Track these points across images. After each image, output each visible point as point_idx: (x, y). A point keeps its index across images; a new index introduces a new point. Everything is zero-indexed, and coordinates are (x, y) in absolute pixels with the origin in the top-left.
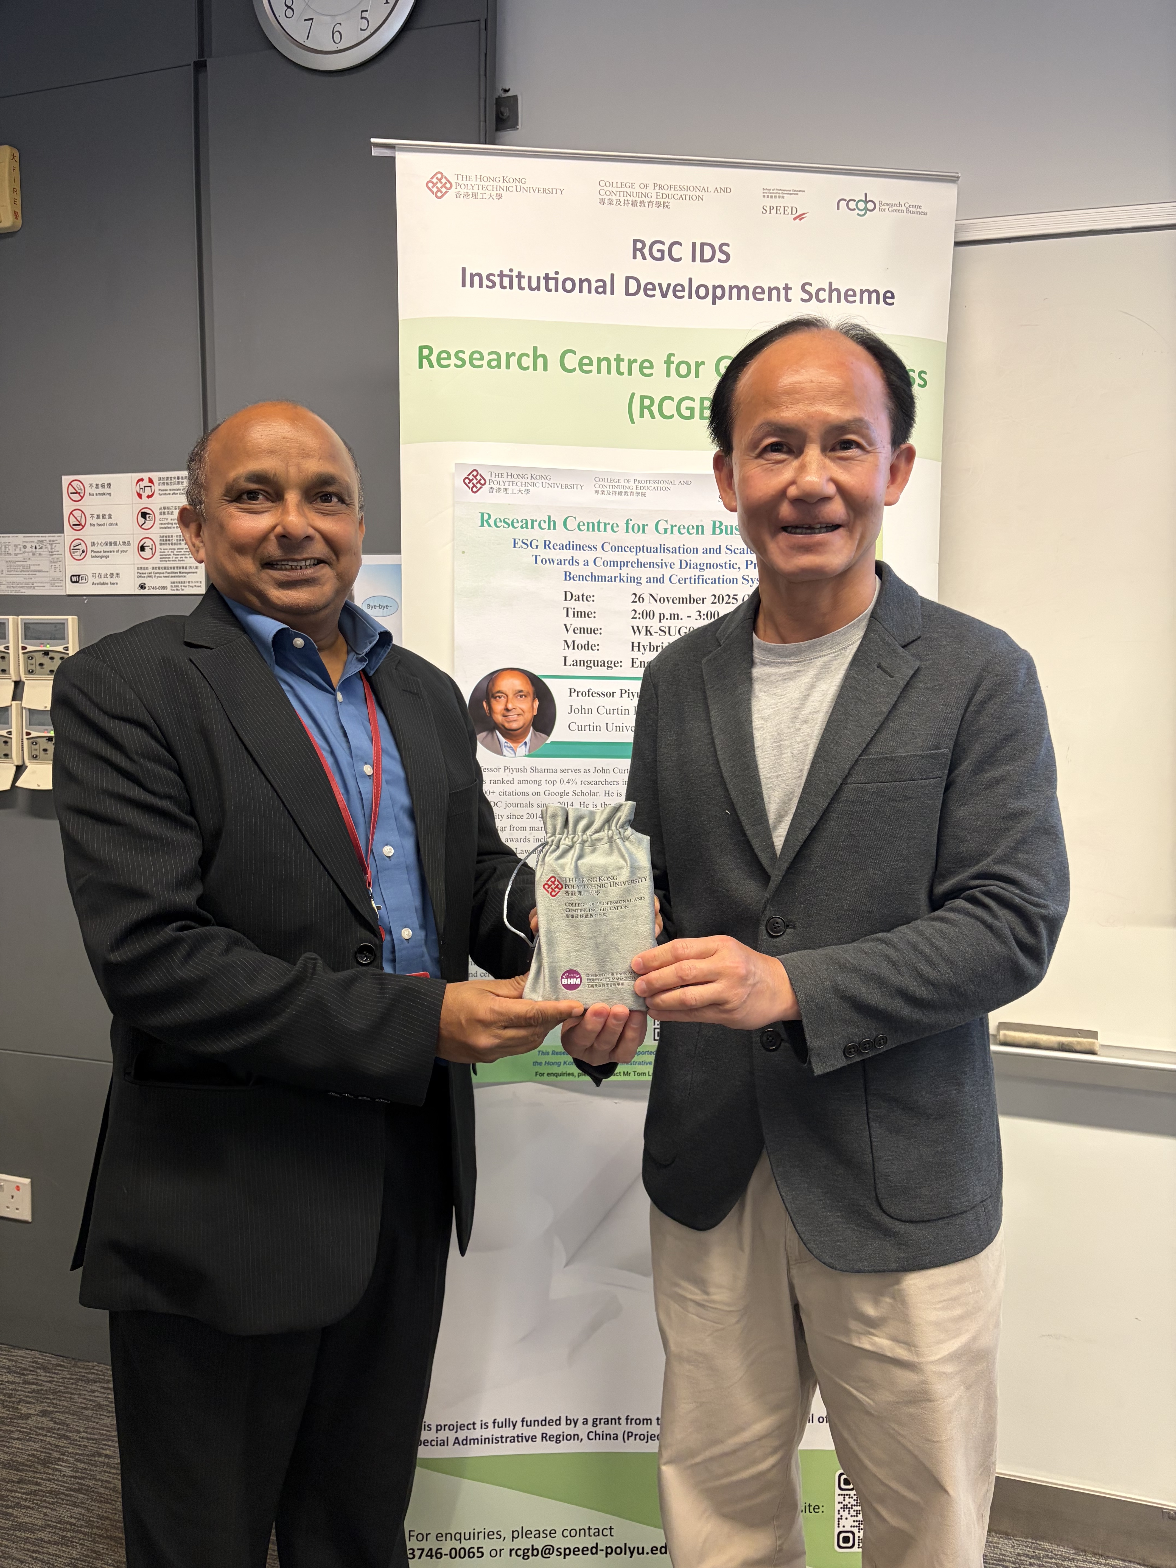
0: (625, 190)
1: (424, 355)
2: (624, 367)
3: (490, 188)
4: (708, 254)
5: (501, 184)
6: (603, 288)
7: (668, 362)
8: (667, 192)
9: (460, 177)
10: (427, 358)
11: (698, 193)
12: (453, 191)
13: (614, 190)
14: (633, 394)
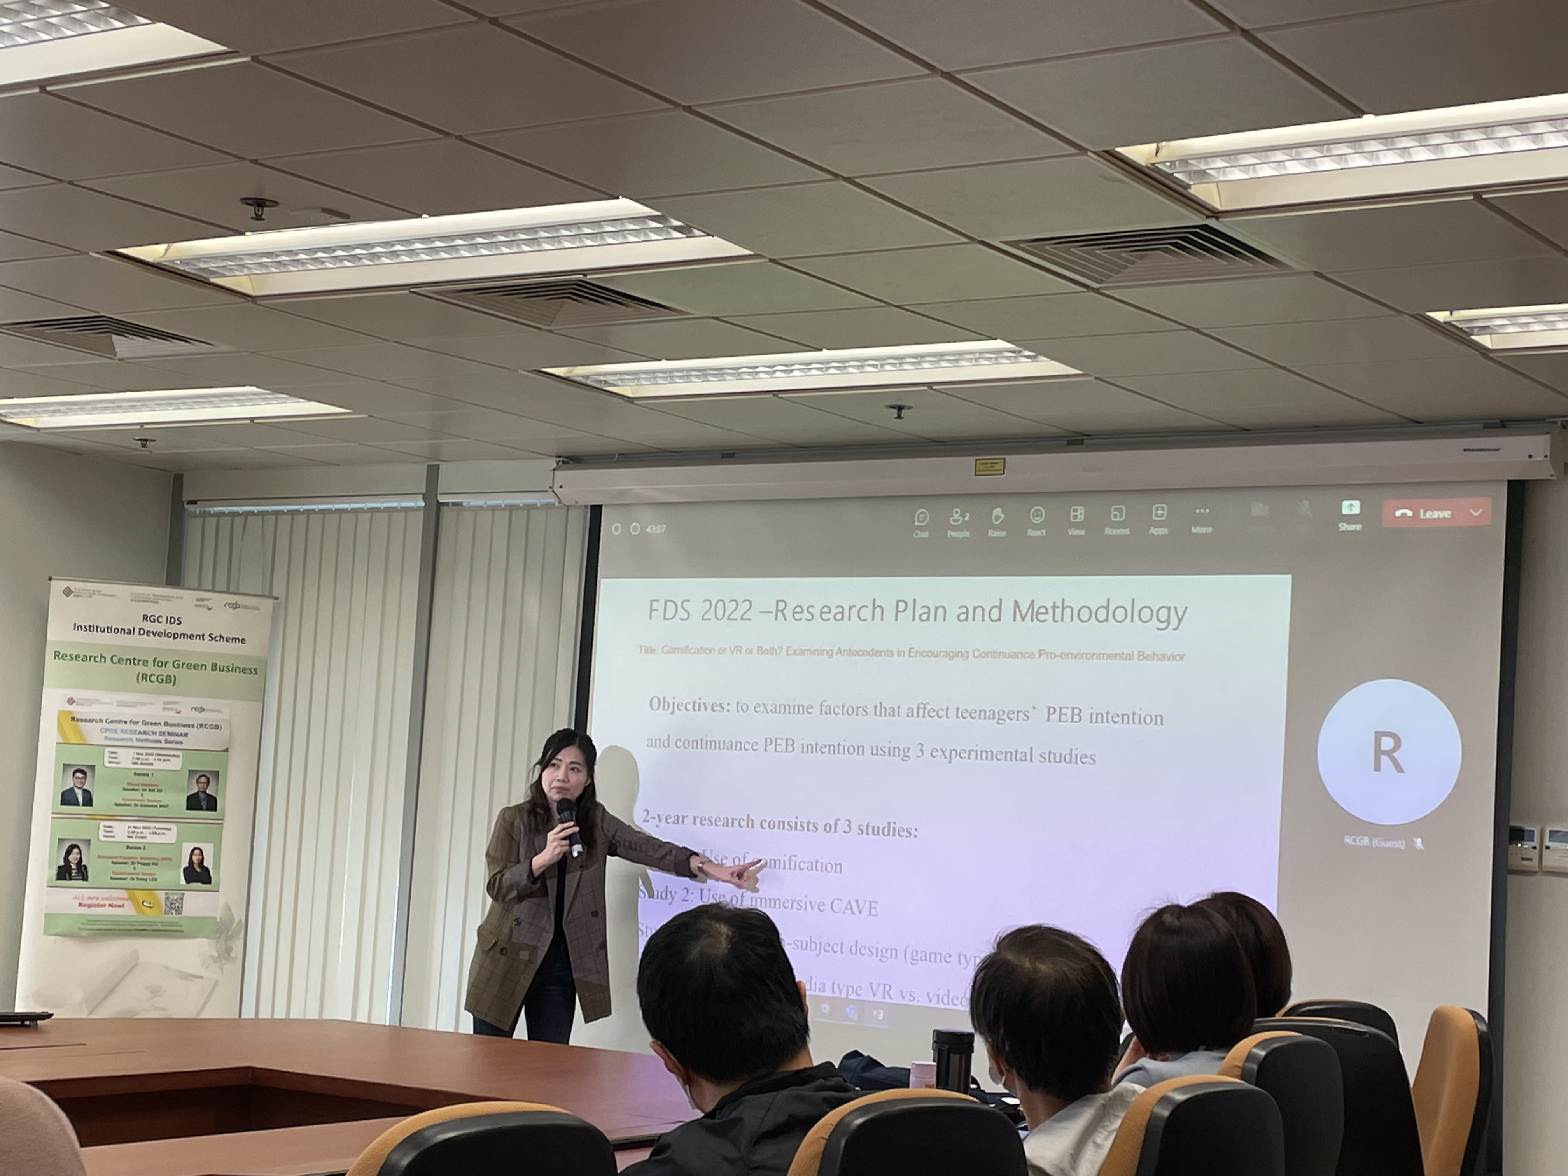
0: (141, 596)
1: (57, 655)
2: (136, 662)
4: (173, 620)
6: (130, 632)
7: (154, 661)
9: (76, 589)
10: (58, 656)
12: (73, 595)
13: (137, 596)
14: (139, 673)
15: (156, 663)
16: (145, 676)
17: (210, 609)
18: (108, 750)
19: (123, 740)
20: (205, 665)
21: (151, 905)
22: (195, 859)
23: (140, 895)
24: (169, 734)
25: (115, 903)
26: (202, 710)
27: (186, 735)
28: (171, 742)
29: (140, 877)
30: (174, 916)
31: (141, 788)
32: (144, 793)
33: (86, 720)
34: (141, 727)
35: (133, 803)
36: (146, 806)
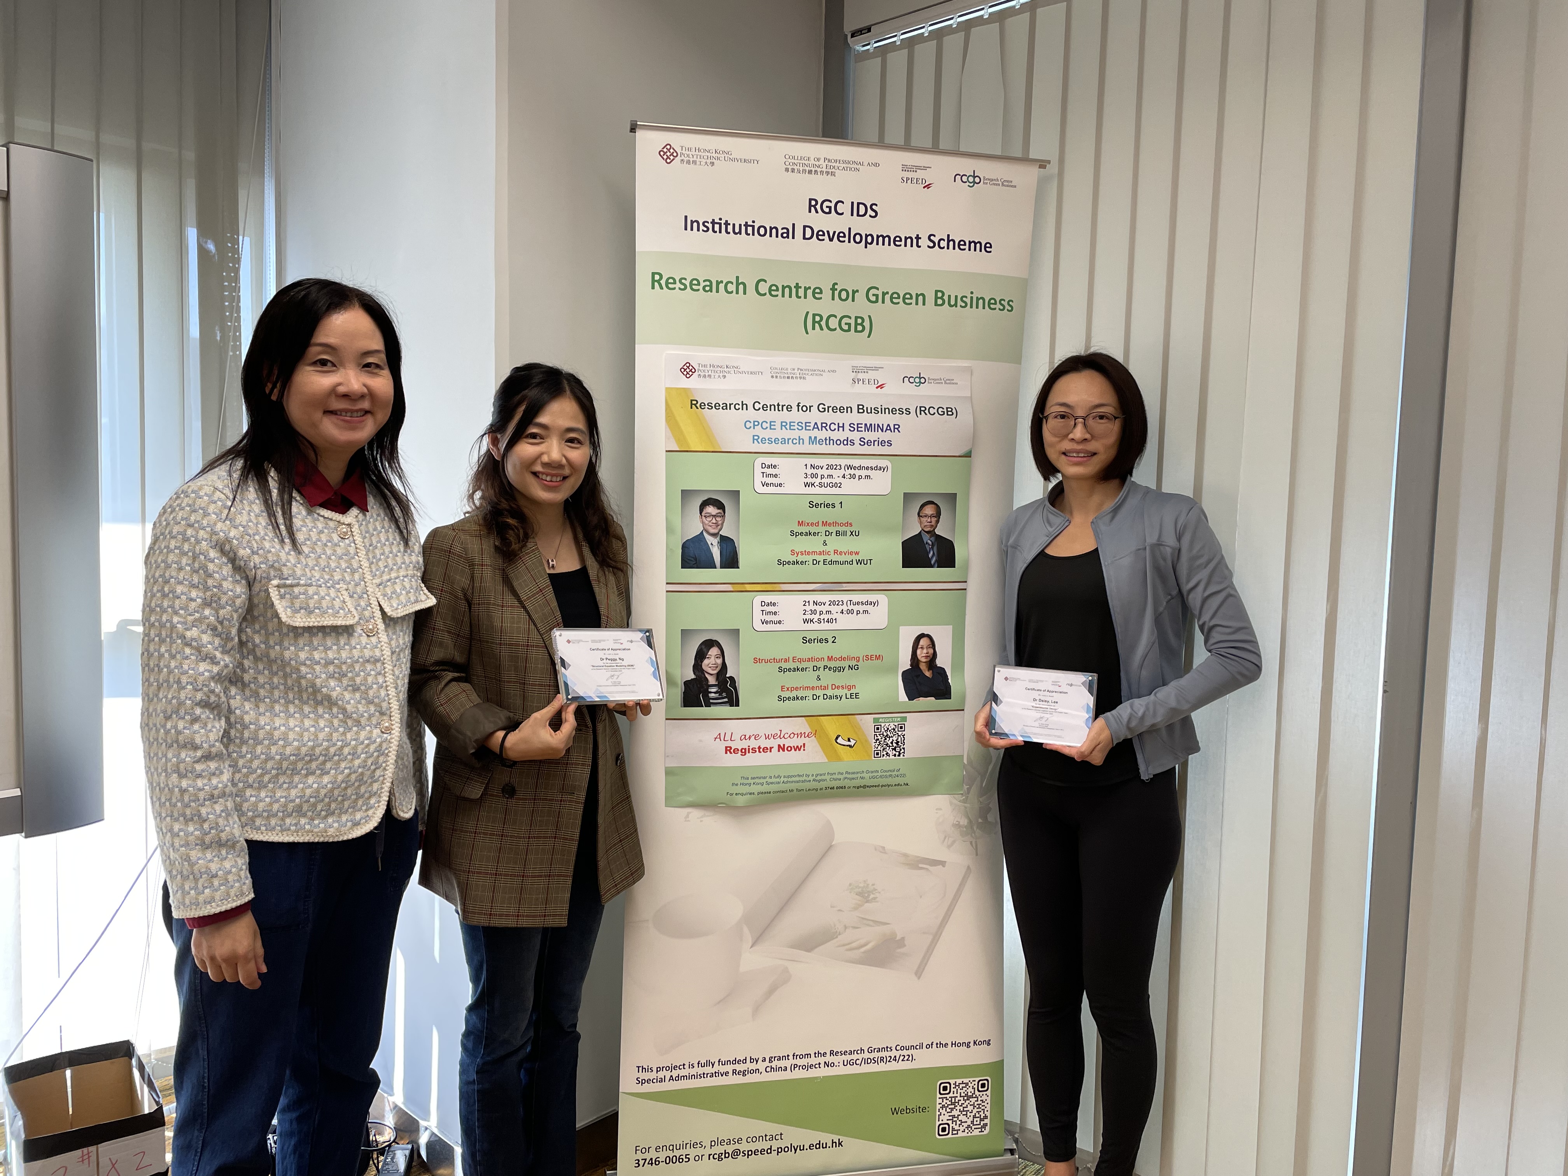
0: (803, 162)
1: (656, 280)
2: (801, 292)
3: (706, 157)
4: (862, 212)
5: (714, 155)
6: (787, 233)
7: (833, 289)
8: (834, 164)
9: (684, 148)
10: (659, 281)
11: (855, 166)
12: (678, 159)
13: (796, 162)
14: (808, 313)
15: (836, 293)
16: (817, 319)
17: (928, 186)
18: (760, 460)
19: (784, 441)
20: (923, 295)
21: (852, 743)
22: (921, 654)
23: (832, 727)
24: (869, 428)
25: (788, 743)
26: (921, 380)
27: (897, 428)
28: (869, 443)
29: (829, 692)
30: (889, 761)
31: (822, 529)
32: (828, 539)
33: (717, 406)
34: (815, 417)
35: (810, 558)
36: (832, 562)
